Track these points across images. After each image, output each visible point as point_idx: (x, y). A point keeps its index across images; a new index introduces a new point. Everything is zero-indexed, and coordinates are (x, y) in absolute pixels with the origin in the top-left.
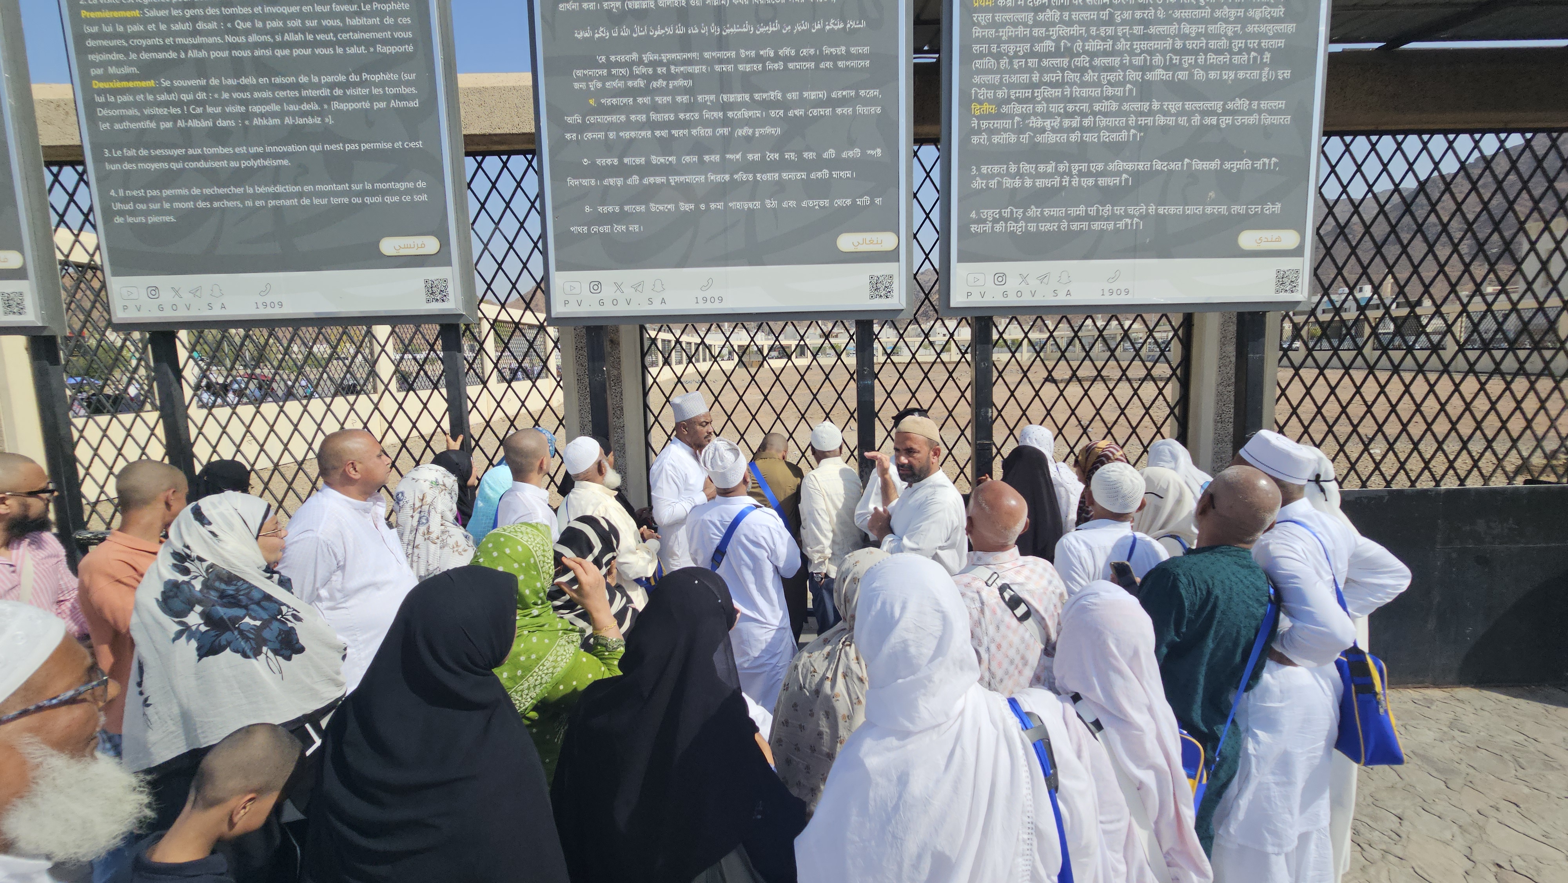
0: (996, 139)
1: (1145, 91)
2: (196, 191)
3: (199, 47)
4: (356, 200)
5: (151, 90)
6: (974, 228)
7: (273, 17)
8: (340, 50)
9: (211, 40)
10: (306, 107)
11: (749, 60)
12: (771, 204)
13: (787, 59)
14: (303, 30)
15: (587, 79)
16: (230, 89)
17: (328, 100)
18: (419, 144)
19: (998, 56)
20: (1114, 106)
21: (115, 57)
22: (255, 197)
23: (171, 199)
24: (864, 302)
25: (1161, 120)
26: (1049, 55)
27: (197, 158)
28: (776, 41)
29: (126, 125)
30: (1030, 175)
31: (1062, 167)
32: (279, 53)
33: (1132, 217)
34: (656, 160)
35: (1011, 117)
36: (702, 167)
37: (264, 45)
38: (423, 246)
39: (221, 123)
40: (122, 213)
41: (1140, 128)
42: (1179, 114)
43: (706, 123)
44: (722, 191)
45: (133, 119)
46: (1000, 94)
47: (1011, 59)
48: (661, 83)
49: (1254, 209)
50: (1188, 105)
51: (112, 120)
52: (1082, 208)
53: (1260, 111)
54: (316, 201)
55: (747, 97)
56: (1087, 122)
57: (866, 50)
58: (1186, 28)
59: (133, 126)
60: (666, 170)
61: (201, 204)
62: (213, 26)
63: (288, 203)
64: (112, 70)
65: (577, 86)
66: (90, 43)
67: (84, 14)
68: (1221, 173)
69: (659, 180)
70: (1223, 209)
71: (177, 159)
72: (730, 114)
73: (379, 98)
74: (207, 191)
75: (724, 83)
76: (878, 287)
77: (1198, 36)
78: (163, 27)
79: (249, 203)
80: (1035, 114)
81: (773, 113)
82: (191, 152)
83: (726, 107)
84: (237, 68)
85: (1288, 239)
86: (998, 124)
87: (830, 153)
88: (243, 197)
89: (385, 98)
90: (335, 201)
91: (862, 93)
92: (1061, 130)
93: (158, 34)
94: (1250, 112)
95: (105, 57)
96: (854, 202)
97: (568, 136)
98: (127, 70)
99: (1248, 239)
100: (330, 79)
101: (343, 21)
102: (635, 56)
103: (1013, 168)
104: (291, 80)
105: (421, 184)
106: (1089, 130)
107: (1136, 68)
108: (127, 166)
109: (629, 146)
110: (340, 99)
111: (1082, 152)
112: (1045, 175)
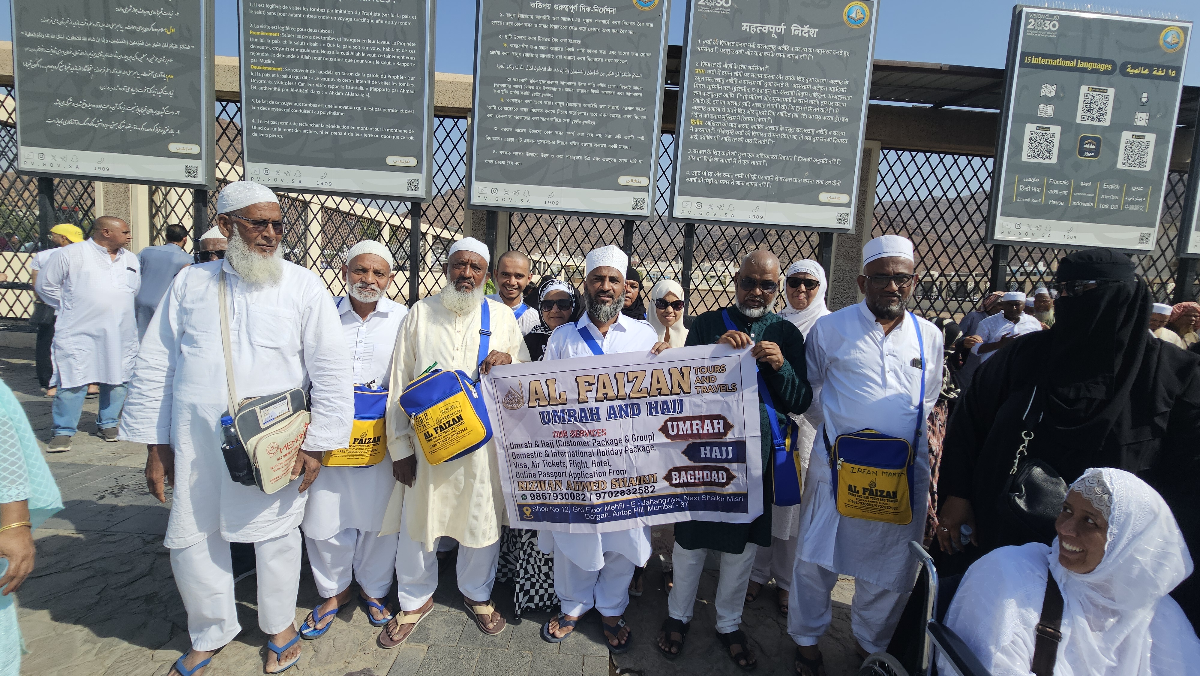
0: (701, 137)
1: (777, 121)
2: (295, 124)
3: (307, 54)
4: (376, 136)
5: (279, 72)
6: (687, 179)
7: (346, 43)
8: (378, 63)
9: (313, 51)
10: (357, 88)
11: (582, 87)
12: (587, 158)
13: (601, 89)
14: (361, 51)
16: (319, 76)
17: (369, 86)
18: (412, 112)
19: (706, 98)
20: (761, 127)
21: (264, 54)
22: (325, 129)
23: (282, 127)
24: (629, 210)
25: (784, 136)
26: (731, 99)
27: (298, 108)
28: (596, 79)
29: (265, 88)
30: (718, 156)
31: (733, 154)
32: (347, 61)
33: (767, 181)
34: (530, 131)
35: (710, 127)
36: (554, 137)
37: (340, 56)
38: (408, 162)
39: (312, 92)
40: (257, 131)
41: (773, 138)
42: (792, 134)
43: (558, 115)
44: (563, 150)
45: (269, 86)
46: (705, 116)
47: (712, 99)
48: (537, 94)
49: (828, 182)
50: (798, 130)
51: (258, 85)
52: (742, 174)
53: (833, 136)
54: (356, 135)
55: (580, 105)
56: (747, 133)
57: (641, 88)
58: (799, 93)
59: (268, 89)
60: (536, 136)
61: (297, 131)
62: (316, 44)
63: (342, 134)
64: (261, 61)
65: (495, 91)
66: (252, 46)
67: (251, 32)
68: (812, 164)
69: (532, 141)
70: (812, 181)
71: (288, 107)
72: (571, 112)
73: (395, 87)
74: (301, 124)
75: (569, 97)
76: (637, 204)
77: (804, 97)
78: (290, 43)
79: (321, 132)
80: (722, 127)
81: (592, 114)
82: (295, 104)
83: (569, 109)
84: (325, 66)
85: (844, 198)
86: (704, 130)
87: (619, 136)
88: (318, 129)
89: (398, 87)
90: (365, 135)
91: (637, 109)
92: (734, 136)
93: (290, 46)
94: (828, 136)
95: (259, 54)
96: (629, 161)
97: (488, 115)
98: (269, 61)
99: (824, 197)
100: (371, 76)
101: (381, 49)
102: (526, 80)
103: (709, 152)
104: (352, 74)
105: (412, 132)
106: (748, 137)
107: (773, 110)
108: (262, 108)
109: (519, 123)
110: (374, 86)
111: (744, 147)
112: (725, 157)
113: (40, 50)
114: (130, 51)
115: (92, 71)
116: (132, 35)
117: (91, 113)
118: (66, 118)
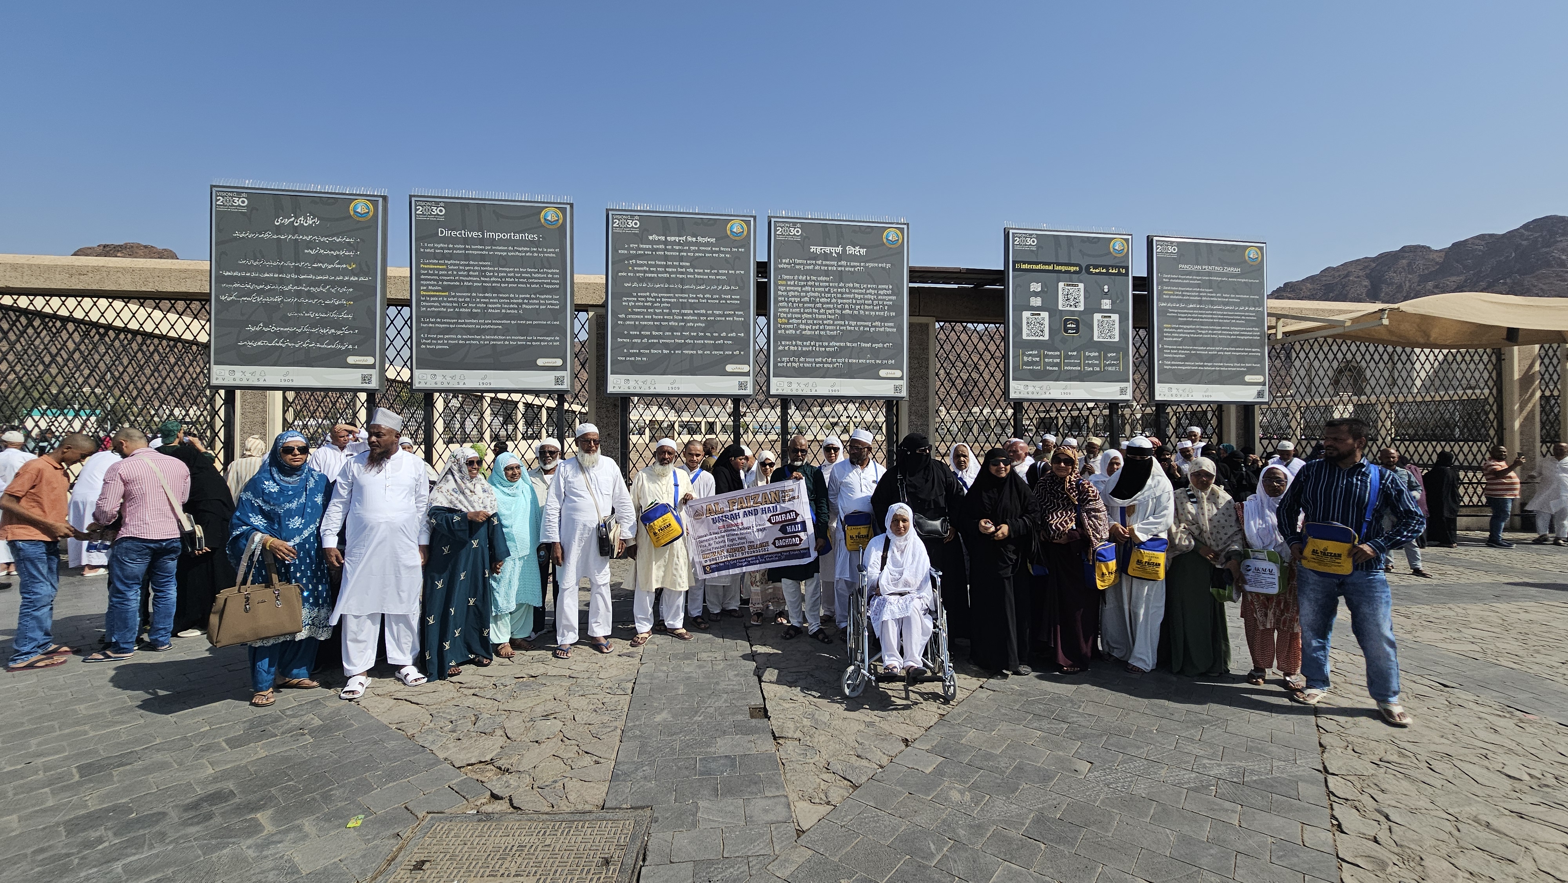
0: (787, 332)
1: (843, 317)
2: (459, 337)
3: (469, 281)
4: (529, 343)
5: (445, 296)
6: (779, 365)
7: (502, 272)
8: (528, 286)
9: (474, 279)
10: (512, 306)
11: (693, 298)
12: (700, 352)
13: (708, 299)
14: (514, 277)
15: (628, 301)
16: (480, 298)
17: (521, 304)
18: (558, 323)
19: (788, 302)
20: (831, 322)
21: (432, 282)
22: (485, 340)
23: (447, 339)
24: (737, 391)
25: (849, 328)
26: (807, 302)
27: (462, 324)
28: (704, 292)
29: (433, 309)
30: (801, 346)
31: (812, 344)
32: (503, 285)
33: (839, 363)
34: (654, 333)
35: (793, 324)
36: (673, 337)
37: (497, 282)
38: (555, 363)
39: (474, 310)
40: (425, 344)
41: (841, 331)
42: (855, 326)
43: (675, 321)
44: (681, 347)
45: (436, 307)
46: (789, 316)
47: (793, 303)
48: (657, 305)
49: (884, 362)
50: (858, 323)
51: (427, 307)
52: (820, 359)
53: (885, 327)
54: (511, 343)
55: (692, 312)
56: (821, 328)
57: (738, 297)
58: (857, 296)
59: (437, 310)
60: (659, 337)
61: (461, 342)
62: (477, 274)
63: (499, 343)
64: (431, 288)
65: (624, 304)
66: (423, 277)
67: (422, 266)
68: (871, 348)
69: (655, 341)
70: (873, 362)
71: (453, 324)
72: (685, 318)
73: (543, 304)
74: (464, 337)
75: (683, 306)
76: (742, 386)
77: (861, 299)
78: (455, 273)
79: (482, 342)
80: (802, 324)
81: (701, 318)
82: (460, 321)
83: (683, 315)
84: (485, 290)
85: (898, 373)
86: (788, 326)
87: (724, 334)
88: (480, 340)
89: (545, 304)
90: (523, 343)
91: (736, 313)
92: (812, 330)
93: (455, 276)
94: (881, 327)
95: (429, 283)
96: (732, 353)
97: (619, 322)
98: (436, 288)
99: (883, 373)
100: (522, 296)
101: (531, 275)
102: (648, 294)
103: (794, 343)
104: (507, 296)
105: (557, 338)
106: (822, 330)
107: (839, 309)
108: (430, 325)
109: (644, 328)
110: (525, 304)
111: (819, 338)
112: (806, 346)
113: (236, 285)
114: (316, 284)
115: (282, 301)
116: (319, 271)
117: (279, 335)
118: (256, 340)
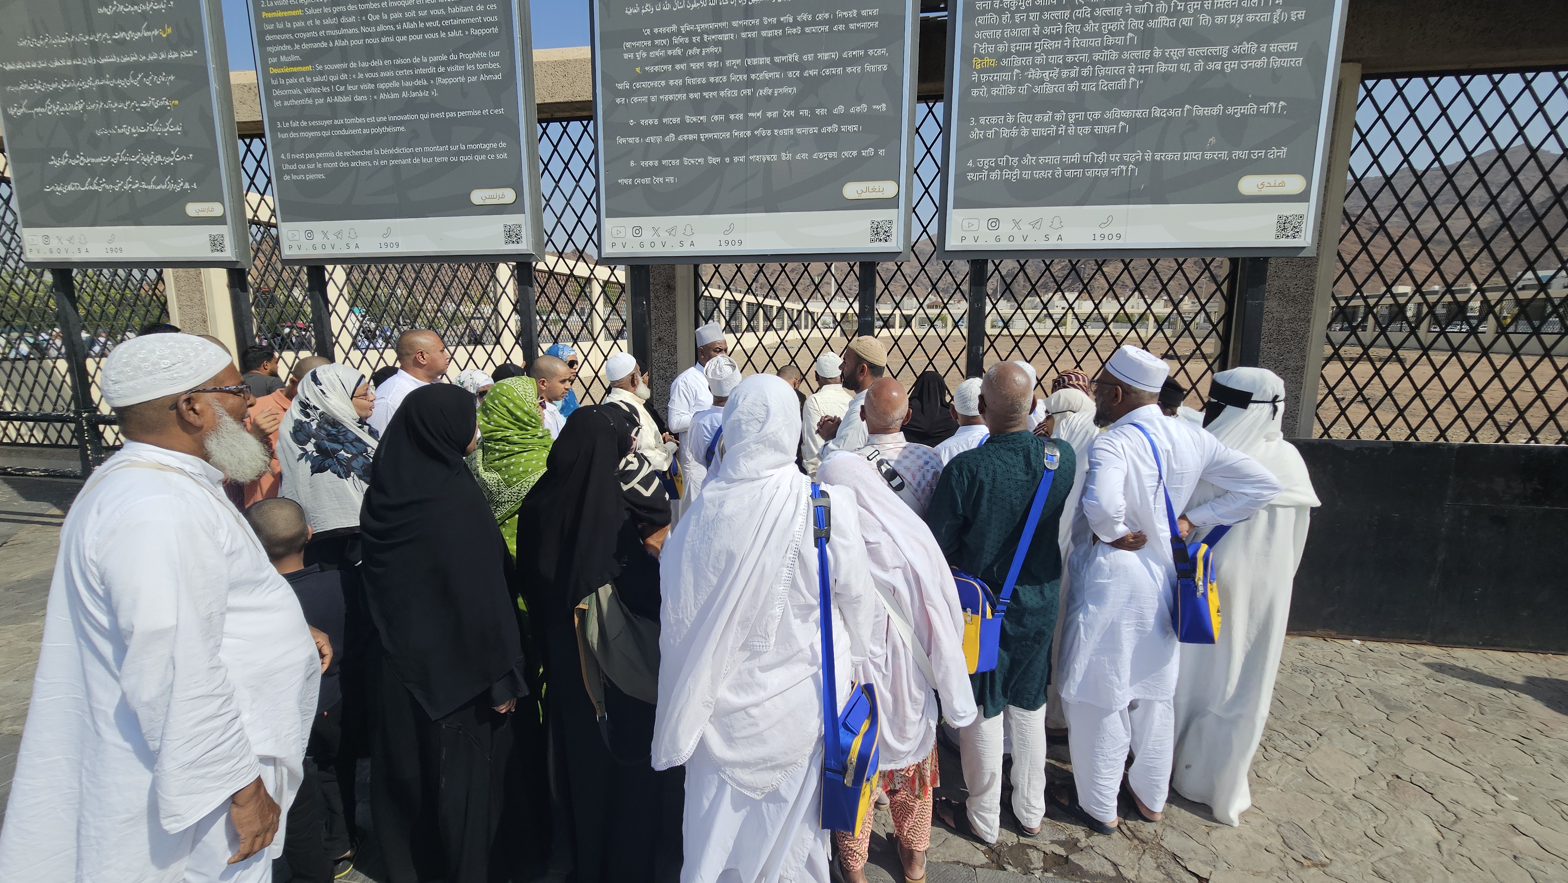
0: (995, 91)
1: (1147, 39)
2: (339, 154)
3: (342, 37)
4: (454, 159)
5: (309, 74)
6: (970, 176)
7: (395, 9)
8: (443, 35)
9: (351, 31)
10: (418, 83)
11: (771, 27)
12: (786, 156)
13: (804, 24)
14: (417, 19)
15: (635, 50)
16: (364, 70)
17: (434, 76)
18: (501, 111)
19: (1001, 12)
20: (1115, 55)
21: (286, 48)
22: (381, 157)
23: (322, 160)
24: (866, 245)
25: (1162, 67)
26: (1051, 8)
27: (340, 127)
28: (795, 8)
29: (293, 102)
30: (1027, 125)
31: (1058, 117)
32: (399, 39)
33: (1127, 164)
34: (688, 119)
35: (1010, 69)
36: (728, 125)
37: (388, 34)
38: (503, 197)
39: (357, 98)
40: (289, 172)
41: (1139, 76)
42: (1180, 61)
43: (732, 85)
44: (743, 146)
45: (297, 97)
46: (1001, 48)
47: (1013, 13)
48: (695, 51)
49: (1256, 154)
50: (1191, 52)
51: (282, 98)
52: (1077, 155)
53: (1269, 54)
54: (424, 160)
55: (768, 60)
56: (1085, 72)
57: (876, 11)
59: (296, 102)
60: (698, 128)
61: (343, 164)
62: (352, 19)
63: (404, 162)
64: (283, 59)
65: (626, 56)
66: (269, 38)
67: (264, 14)
68: (1224, 119)
69: (691, 137)
70: (1224, 155)
71: (325, 128)
72: (753, 76)
73: (471, 73)
74: (347, 154)
75: (749, 48)
76: (879, 232)
78: (318, 22)
79: (376, 163)
80: (1034, 66)
81: (790, 74)
82: (336, 122)
83: (750, 70)
84: (369, 52)
85: (1294, 183)
86: (997, 77)
87: (840, 109)
88: (372, 158)
89: (476, 73)
90: (438, 160)
91: (870, 52)
92: (1060, 80)
93: (318, 29)
94: (1258, 56)
95: (278, 48)
96: (859, 153)
97: (618, 101)
98: (293, 58)
99: (1249, 185)
100: (435, 59)
101: (446, 10)
102: (674, 27)
103: (1010, 118)
104: (408, 60)
105: (503, 145)
106: (1087, 79)
107: (1137, 17)
108: (293, 135)
109: (667, 108)
110: (443, 75)
111: (1078, 101)
112: (1042, 124)
113: (23, 87)
114: (121, 71)
115: (84, 109)
116: (122, 46)
117: (91, 171)
118: (66, 183)
